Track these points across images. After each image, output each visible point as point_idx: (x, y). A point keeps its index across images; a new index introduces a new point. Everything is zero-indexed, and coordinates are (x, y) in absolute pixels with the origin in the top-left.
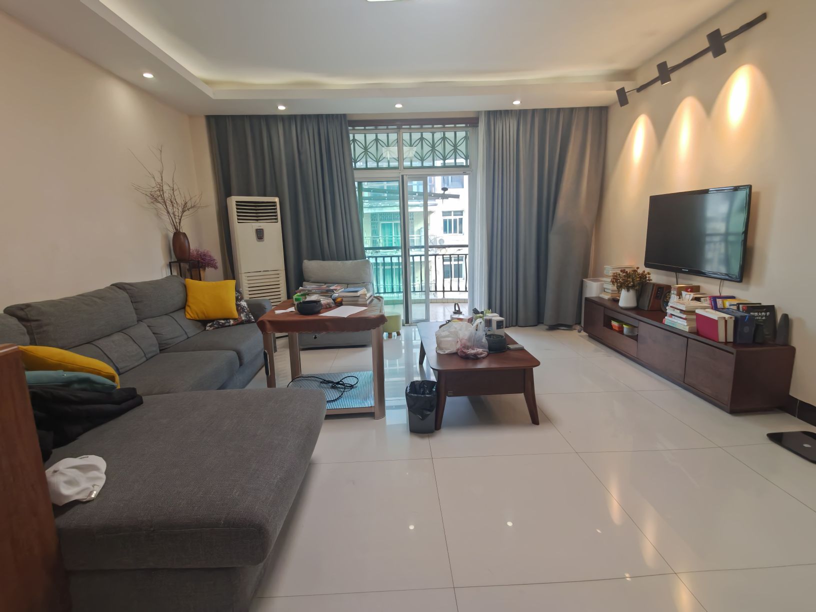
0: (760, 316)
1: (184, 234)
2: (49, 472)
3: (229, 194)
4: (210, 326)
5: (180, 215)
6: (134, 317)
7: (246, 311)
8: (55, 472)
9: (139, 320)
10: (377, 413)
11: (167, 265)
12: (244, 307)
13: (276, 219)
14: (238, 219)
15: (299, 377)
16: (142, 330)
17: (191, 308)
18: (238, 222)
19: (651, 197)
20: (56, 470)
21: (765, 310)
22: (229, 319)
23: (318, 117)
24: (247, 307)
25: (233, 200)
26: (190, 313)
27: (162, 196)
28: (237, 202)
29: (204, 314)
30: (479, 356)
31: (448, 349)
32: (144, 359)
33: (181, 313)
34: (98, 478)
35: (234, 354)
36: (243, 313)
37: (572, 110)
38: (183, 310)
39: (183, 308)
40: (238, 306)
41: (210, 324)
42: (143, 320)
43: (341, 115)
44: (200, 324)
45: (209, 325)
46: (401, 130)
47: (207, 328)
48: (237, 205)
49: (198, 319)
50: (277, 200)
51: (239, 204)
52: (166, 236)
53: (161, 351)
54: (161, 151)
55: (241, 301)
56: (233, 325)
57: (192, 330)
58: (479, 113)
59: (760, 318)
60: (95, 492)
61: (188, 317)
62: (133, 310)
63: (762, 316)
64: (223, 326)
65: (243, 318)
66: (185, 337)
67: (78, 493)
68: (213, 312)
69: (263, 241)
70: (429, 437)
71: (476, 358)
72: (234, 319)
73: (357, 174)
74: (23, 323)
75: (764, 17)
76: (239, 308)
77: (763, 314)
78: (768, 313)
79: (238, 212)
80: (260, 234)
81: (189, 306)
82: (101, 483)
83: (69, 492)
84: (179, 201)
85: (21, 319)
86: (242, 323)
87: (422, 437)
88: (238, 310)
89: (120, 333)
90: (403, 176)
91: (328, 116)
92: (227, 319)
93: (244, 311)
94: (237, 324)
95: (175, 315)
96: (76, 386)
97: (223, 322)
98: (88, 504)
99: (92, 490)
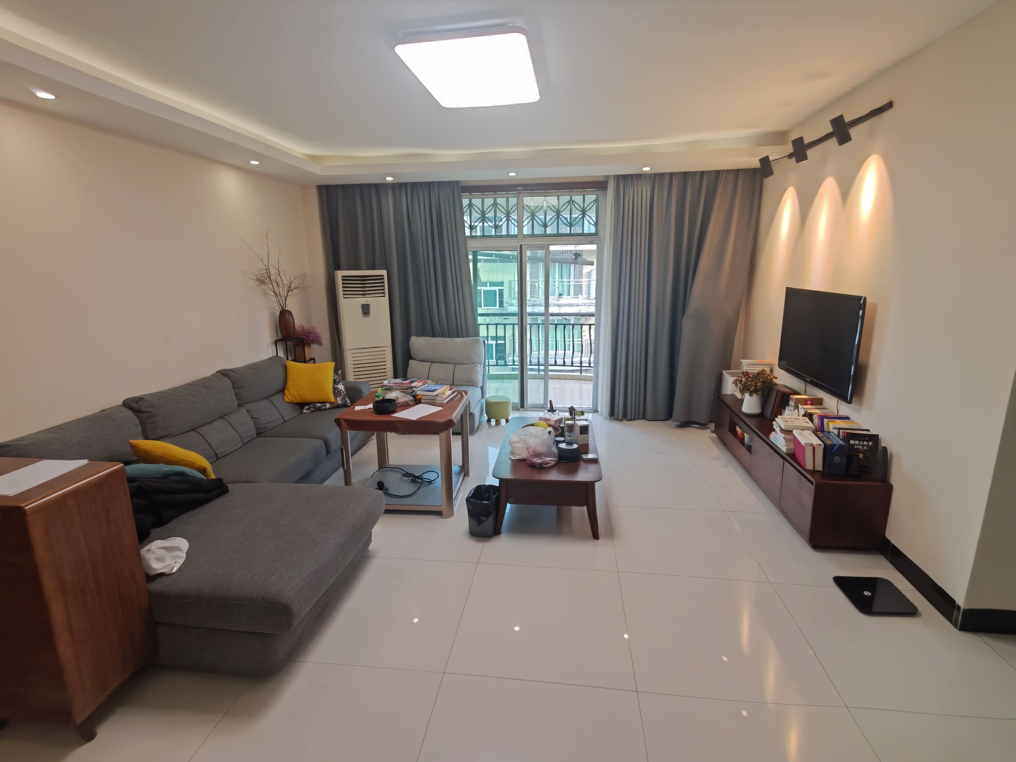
0: (861, 445)
1: (290, 313)
2: (143, 551)
3: (338, 268)
4: (307, 409)
5: (286, 295)
6: (236, 403)
7: (342, 394)
8: (149, 550)
9: (240, 405)
10: (445, 512)
11: (274, 343)
12: (341, 390)
13: (384, 293)
14: (344, 294)
15: (383, 468)
16: (242, 416)
17: (289, 392)
18: (344, 298)
19: (787, 288)
20: (149, 549)
21: (867, 439)
22: (326, 402)
23: (429, 185)
24: (344, 390)
25: (340, 274)
26: (289, 396)
27: (269, 277)
28: (343, 276)
29: (302, 398)
30: (545, 466)
31: (520, 455)
32: (241, 444)
33: (279, 397)
34: (180, 557)
35: (321, 442)
36: (339, 397)
37: (718, 173)
38: (282, 393)
39: (283, 390)
40: (335, 389)
41: (308, 407)
42: (243, 405)
43: (453, 182)
44: (297, 407)
45: (306, 407)
46: (521, 195)
47: (304, 411)
48: (343, 280)
49: (295, 401)
50: (384, 273)
51: (345, 278)
52: (273, 314)
53: (259, 434)
54: (267, 237)
55: (338, 384)
56: (329, 409)
57: (289, 413)
58: (607, 177)
59: (860, 447)
60: (176, 568)
61: (286, 399)
62: (234, 397)
63: (864, 446)
64: (319, 409)
65: (339, 402)
66: (282, 421)
67: (163, 568)
68: (310, 396)
69: (370, 316)
70: (485, 541)
71: (541, 468)
72: (331, 403)
73: (471, 244)
74: (137, 414)
75: (890, 105)
76: (336, 391)
77: (865, 443)
78: (871, 443)
79: (343, 287)
80: (366, 309)
81: (288, 389)
82: (181, 561)
83: (157, 566)
84: (285, 282)
85: (136, 411)
86: (338, 406)
87: (478, 541)
88: (334, 393)
89: (221, 419)
90: (521, 246)
91: (439, 183)
92: (323, 403)
93: (340, 395)
94: (333, 408)
95: (274, 399)
96: (174, 478)
97: (319, 405)
98: (170, 577)
99: (173, 566)
